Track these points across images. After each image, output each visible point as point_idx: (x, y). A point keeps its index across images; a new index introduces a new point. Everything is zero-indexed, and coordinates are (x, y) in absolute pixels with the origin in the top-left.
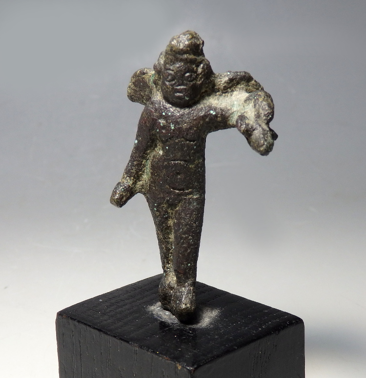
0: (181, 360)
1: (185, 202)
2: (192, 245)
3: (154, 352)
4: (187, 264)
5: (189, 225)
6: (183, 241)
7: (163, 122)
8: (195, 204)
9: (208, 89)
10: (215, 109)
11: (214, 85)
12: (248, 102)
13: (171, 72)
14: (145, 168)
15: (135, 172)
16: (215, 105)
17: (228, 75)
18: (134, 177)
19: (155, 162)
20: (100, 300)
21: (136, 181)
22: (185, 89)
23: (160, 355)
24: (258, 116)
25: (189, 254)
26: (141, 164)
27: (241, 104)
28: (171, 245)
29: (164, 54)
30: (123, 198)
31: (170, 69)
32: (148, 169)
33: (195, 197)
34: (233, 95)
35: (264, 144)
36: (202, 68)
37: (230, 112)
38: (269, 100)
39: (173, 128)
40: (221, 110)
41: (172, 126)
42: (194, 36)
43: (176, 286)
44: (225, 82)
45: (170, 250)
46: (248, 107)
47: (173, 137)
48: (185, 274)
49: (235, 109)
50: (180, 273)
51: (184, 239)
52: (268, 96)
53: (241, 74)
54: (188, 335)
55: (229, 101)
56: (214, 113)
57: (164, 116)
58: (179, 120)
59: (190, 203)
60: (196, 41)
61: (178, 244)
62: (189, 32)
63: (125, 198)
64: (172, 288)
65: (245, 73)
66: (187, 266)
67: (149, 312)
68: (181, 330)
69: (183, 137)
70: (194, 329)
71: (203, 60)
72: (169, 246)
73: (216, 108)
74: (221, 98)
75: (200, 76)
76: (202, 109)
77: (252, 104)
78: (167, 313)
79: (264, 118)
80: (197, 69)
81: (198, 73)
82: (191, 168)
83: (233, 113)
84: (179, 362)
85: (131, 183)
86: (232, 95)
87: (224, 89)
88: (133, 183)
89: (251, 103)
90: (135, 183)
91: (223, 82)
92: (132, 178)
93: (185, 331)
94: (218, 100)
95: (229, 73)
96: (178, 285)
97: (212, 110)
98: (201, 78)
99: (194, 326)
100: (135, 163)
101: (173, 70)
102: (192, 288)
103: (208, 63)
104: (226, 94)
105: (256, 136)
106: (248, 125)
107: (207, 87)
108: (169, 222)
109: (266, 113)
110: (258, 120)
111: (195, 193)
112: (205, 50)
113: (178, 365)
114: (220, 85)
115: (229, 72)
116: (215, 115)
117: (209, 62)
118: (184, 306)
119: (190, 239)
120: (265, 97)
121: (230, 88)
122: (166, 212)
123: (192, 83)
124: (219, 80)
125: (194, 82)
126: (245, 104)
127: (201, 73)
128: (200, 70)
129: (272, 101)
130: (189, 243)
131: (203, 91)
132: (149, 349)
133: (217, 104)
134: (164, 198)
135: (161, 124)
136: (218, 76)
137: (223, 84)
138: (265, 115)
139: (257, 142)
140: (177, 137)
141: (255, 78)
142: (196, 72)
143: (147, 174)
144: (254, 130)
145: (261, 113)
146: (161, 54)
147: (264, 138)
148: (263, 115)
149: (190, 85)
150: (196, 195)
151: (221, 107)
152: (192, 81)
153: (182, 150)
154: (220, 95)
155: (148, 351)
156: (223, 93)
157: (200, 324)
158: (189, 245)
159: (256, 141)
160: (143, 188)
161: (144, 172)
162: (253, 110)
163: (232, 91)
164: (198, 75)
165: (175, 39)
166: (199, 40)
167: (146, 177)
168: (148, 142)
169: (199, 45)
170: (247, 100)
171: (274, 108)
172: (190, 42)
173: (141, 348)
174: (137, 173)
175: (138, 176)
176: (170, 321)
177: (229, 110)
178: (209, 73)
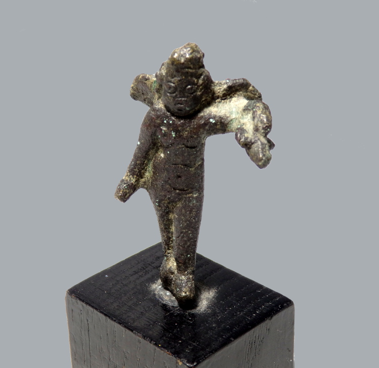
0: (182, 356)
1: (185, 201)
2: (192, 239)
3: (156, 344)
4: (187, 255)
5: (189, 221)
6: (183, 236)
7: (164, 129)
8: (194, 202)
9: (208, 98)
10: (214, 118)
11: (214, 93)
12: (246, 112)
13: (172, 84)
14: (147, 167)
15: (138, 171)
16: (215, 113)
17: (227, 83)
18: (137, 175)
19: (157, 163)
20: (106, 276)
21: (138, 179)
22: (186, 101)
23: (162, 349)
24: (256, 129)
25: (189, 246)
26: (144, 164)
27: (239, 112)
28: (172, 234)
29: (166, 65)
30: (126, 194)
31: (171, 82)
32: (150, 168)
33: (195, 196)
34: (232, 102)
35: (262, 159)
36: (203, 80)
37: (229, 119)
38: (268, 113)
39: (174, 136)
40: (220, 117)
41: (173, 133)
42: (194, 50)
43: (176, 272)
44: (225, 90)
45: (170, 238)
46: (246, 116)
47: (174, 143)
48: (185, 263)
49: (233, 116)
50: (180, 263)
51: (184, 234)
52: (266, 108)
53: (240, 81)
54: (188, 323)
55: (227, 108)
56: (214, 122)
57: (165, 123)
58: (180, 128)
59: (190, 201)
60: (196, 54)
61: (178, 237)
62: (190, 46)
63: (128, 195)
64: (173, 273)
65: (244, 79)
66: (187, 257)
67: (151, 291)
68: (181, 316)
69: (183, 144)
70: (193, 314)
71: (204, 72)
72: (170, 235)
73: (216, 116)
74: (220, 105)
75: (201, 87)
76: (202, 117)
77: (250, 115)
78: (168, 293)
79: (263, 131)
80: (198, 81)
81: (198, 84)
82: (191, 171)
83: (232, 120)
84: (180, 358)
85: (134, 180)
86: (230, 101)
87: (223, 96)
88: (136, 181)
89: (250, 113)
90: (137, 181)
91: (222, 90)
92: (135, 176)
93: (185, 317)
94: (218, 107)
95: (228, 81)
96: (178, 273)
97: (212, 118)
98: (201, 89)
99: (193, 311)
100: (138, 162)
101: (174, 83)
102: (191, 276)
103: (207, 74)
104: (226, 101)
105: (255, 150)
106: (247, 139)
107: (207, 97)
108: (170, 216)
109: (264, 126)
110: (257, 133)
111: (195, 192)
112: (205, 61)
113: (179, 361)
114: (219, 92)
115: (228, 79)
116: (214, 123)
117: (209, 72)
118: (184, 294)
119: (190, 234)
120: (263, 110)
121: (229, 95)
122: (167, 207)
123: (192, 95)
124: (219, 88)
125: (194, 94)
126: (244, 114)
127: (201, 85)
128: (201, 82)
129: (270, 113)
130: (189, 237)
131: (203, 99)
132: (151, 340)
133: (216, 112)
134: (165, 196)
135: (163, 131)
136: (217, 84)
137: (222, 91)
138: (263, 128)
139: (256, 157)
140: (178, 144)
141: (252, 84)
142: (196, 84)
143: (149, 172)
144: (253, 144)
145: (260, 127)
146: (163, 65)
147: (263, 153)
148: (261, 128)
149: (191, 97)
150: (195, 194)
151: (220, 114)
152: (192, 93)
153: (183, 155)
154: (219, 102)
155: (150, 342)
156: (222, 99)
157: (198, 308)
158: (189, 239)
159: (254, 155)
160: (145, 184)
161: (146, 170)
162: (252, 122)
163: (231, 97)
164: (199, 86)
165: (176, 52)
166: (199, 53)
167: (148, 175)
168: (150, 145)
169: (199, 58)
170: (246, 109)
171: (271, 121)
172: (191, 56)
173: (144, 338)
174: (140, 172)
175: (140, 174)
176: (170, 304)
177: (228, 117)
178: (208, 83)
